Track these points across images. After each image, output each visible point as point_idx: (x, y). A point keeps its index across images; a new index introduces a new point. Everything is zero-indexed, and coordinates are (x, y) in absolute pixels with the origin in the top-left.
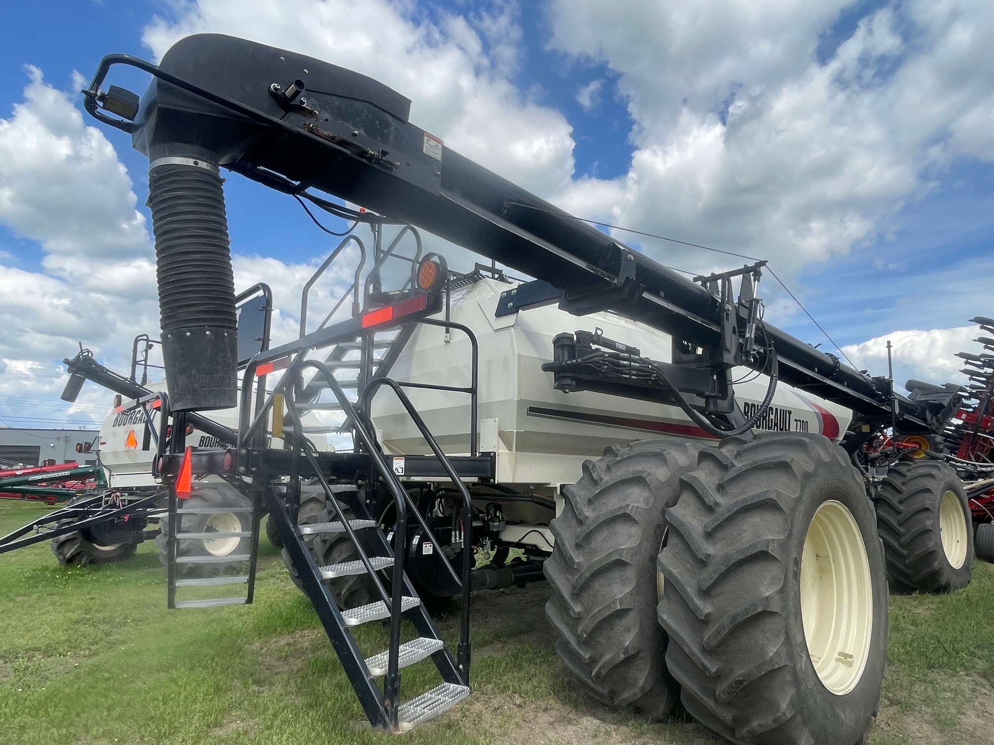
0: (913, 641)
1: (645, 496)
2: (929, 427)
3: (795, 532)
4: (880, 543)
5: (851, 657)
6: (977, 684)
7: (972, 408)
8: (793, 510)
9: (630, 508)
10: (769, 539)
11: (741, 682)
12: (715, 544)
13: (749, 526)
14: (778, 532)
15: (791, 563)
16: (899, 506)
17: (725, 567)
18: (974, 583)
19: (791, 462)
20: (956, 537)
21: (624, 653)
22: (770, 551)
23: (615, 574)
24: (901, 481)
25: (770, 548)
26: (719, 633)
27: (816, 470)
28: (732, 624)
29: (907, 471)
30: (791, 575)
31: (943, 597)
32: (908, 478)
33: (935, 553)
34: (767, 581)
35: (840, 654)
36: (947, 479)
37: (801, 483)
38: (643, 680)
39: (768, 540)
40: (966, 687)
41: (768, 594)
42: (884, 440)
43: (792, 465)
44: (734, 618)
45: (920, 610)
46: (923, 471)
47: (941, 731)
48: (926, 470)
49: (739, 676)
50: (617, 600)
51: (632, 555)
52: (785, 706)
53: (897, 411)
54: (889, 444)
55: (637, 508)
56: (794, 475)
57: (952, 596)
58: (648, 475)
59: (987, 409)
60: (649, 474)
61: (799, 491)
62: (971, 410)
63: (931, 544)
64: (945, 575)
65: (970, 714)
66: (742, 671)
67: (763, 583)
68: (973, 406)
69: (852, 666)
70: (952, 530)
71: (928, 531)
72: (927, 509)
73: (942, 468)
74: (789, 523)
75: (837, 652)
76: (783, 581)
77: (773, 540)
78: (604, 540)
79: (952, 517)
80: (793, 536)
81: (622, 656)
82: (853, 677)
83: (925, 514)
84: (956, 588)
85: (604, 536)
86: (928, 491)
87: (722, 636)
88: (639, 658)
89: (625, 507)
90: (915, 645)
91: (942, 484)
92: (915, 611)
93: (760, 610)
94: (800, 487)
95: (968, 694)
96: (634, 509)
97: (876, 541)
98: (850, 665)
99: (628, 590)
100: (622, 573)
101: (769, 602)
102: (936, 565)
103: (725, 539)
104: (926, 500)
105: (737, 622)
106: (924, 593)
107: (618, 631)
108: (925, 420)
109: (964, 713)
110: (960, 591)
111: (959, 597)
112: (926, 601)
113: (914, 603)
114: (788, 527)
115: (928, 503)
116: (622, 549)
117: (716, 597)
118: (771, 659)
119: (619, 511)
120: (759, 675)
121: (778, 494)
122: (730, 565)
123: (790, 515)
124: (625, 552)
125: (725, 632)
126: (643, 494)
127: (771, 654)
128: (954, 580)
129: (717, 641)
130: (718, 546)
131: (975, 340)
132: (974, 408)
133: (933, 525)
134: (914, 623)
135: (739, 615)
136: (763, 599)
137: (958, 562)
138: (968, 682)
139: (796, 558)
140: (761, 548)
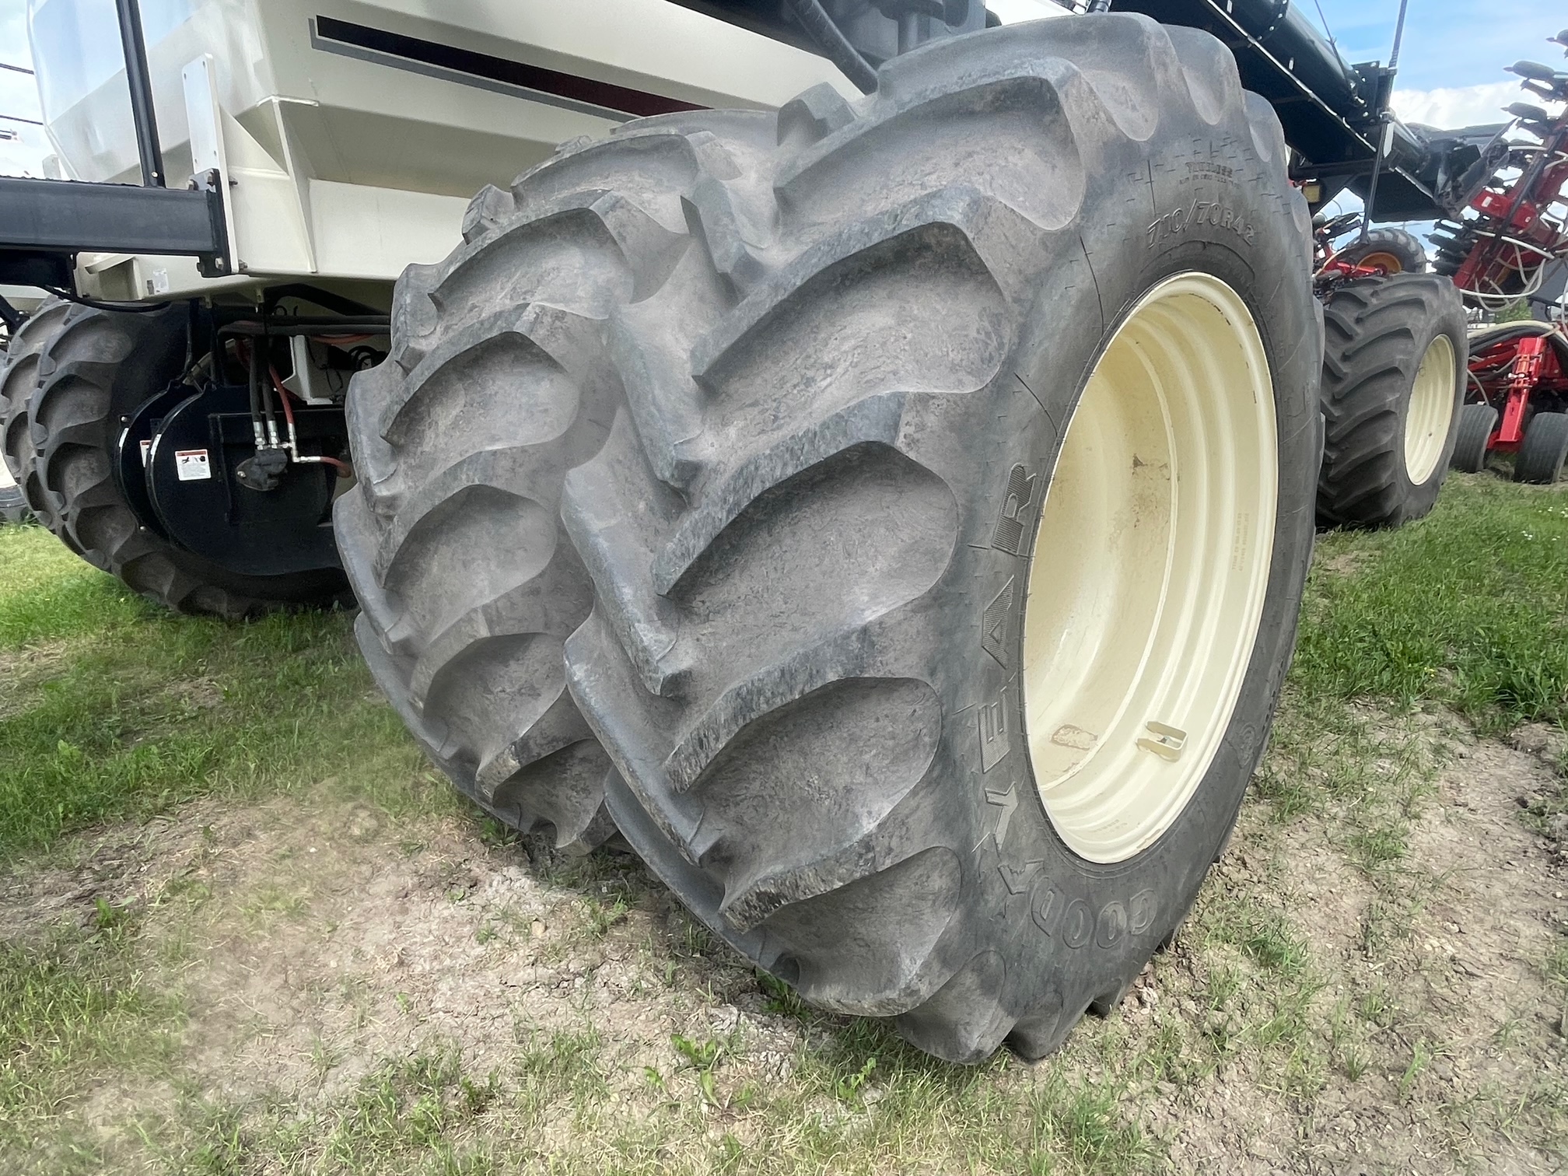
0: (1322, 635)
1: (602, 279)
2: (1436, 201)
3: (1031, 368)
4: (1321, 424)
5: (1181, 735)
6: (1446, 733)
7: (1504, 187)
8: (1037, 280)
9: (529, 315)
10: (903, 395)
11: (773, 899)
12: (725, 423)
13: (845, 347)
14: (954, 368)
15: (997, 490)
16: (1340, 365)
17: (729, 512)
18: (1439, 510)
19: (1063, 82)
20: (1430, 424)
21: (517, 755)
22: (900, 444)
23: (480, 533)
24: (1356, 315)
25: (904, 430)
26: (701, 745)
27: (1161, 138)
28: (741, 723)
29: (1372, 295)
30: (987, 537)
31: (1383, 536)
32: (1370, 309)
33: (1387, 458)
34: (881, 564)
35: (1152, 727)
36: (1444, 312)
37: (1091, 178)
38: (592, 815)
39: (900, 399)
40: (1424, 741)
41: (870, 616)
42: (1325, 259)
43: (1061, 96)
44: (744, 700)
45: (1339, 563)
46: (1401, 294)
47: (1365, 873)
48: (1411, 293)
49: (765, 881)
50: (475, 610)
51: (535, 472)
52: (916, 968)
53: (1387, 151)
54: (1333, 266)
55: (560, 316)
56: (1066, 143)
57: (1400, 533)
58: (613, 207)
59: (1532, 189)
60: (616, 204)
61: (1075, 208)
62: (1500, 191)
63: (1386, 439)
64: (1395, 497)
65: (1429, 817)
66: (778, 868)
67: (864, 573)
68: (1506, 184)
69: (1175, 761)
70: (1425, 411)
71: (1386, 414)
72: (1394, 371)
73: (1441, 288)
74: (1009, 333)
75: (1144, 721)
76: (947, 561)
77: (924, 399)
78: (455, 425)
79: (1431, 388)
80: (1017, 387)
81: (514, 764)
82: (1174, 791)
83: (1387, 381)
84: (1409, 518)
85: (454, 413)
86: (1405, 333)
87: (711, 755)
88: (576, 761)
89: (510, 312)
90: (1328, 642)
91: (1434, 321)
92: (1332, 565)
93: (832, 677)
94: (1082, 189)
95: (1427, 759)
96: (547, 320)
97: (1312, 418)
98: (1174, 756)
99: (519, 577)
100: (504, 530)
101: (873, 644)
102: (1385, 478)
103: (754, 404)
104: (1396, 353)
105: (754, 716)
106: (1352, 529)
107: (502, 695)
108: (1431, 185)
109: (1417, 817)
110: (1415, 524)
111: (1413, 537)
112: (1352, 546)
113: (1331, 550)
114: (1001, 345)
115: (1398, 360)
116: (494, 453)
117: (707, 619)
118: (867, 844)
119: (491, 328)
120: (823, 888)
121: (979, 206)
122: (745, 503)
123: (1016, 300)
124: (505, 463)
125: (721, 746)
126: (595, 272)
127: (869, 826)
128: (1411, 504)
129: (699, 771)
130: (732, 431)
131: (1551, 40)
132: (1508, 190)
133: (1398, 402)
134: (1327, 592)
135: (760, 692)
136: (847, 637)
137: (1422, 471)
138: (1425, 727)
139: (1020, 472)
140: (867, 431)
